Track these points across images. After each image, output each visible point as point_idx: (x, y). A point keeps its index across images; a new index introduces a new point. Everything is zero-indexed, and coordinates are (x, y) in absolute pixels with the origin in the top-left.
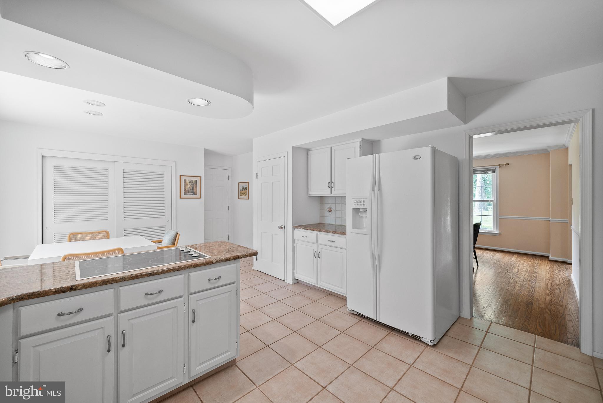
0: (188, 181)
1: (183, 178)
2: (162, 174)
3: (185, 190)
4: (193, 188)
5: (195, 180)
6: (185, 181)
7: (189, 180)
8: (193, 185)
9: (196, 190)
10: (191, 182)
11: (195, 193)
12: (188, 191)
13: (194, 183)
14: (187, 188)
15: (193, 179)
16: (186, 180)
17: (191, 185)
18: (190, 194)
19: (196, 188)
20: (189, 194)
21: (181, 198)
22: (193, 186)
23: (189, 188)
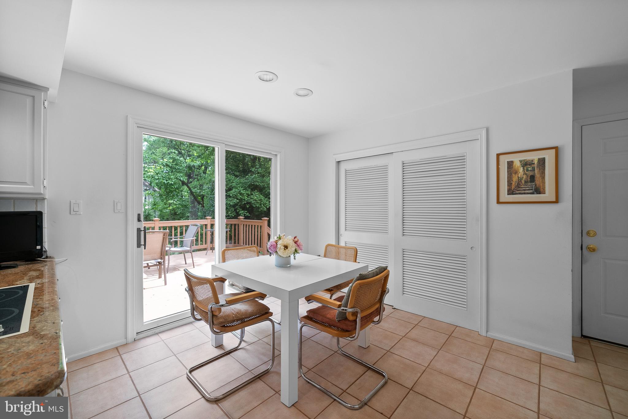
0: (517, 164)
1: (504, 160)
2: (461, 159)
3: (509, 184)
4: (532, 178)
5: (539, 159)
6: (510, 164)
7: (521, 161)
8: (534, 170)
9: (544, 183)
10: (525, 164)
11: (538, 191)
12: (518, 186)
13: (536, 165)
14: (515, 179)
15: (535, 157)
16: (512, 162)
17: (527, 170)
18: (525, 193)
19: (543, 178)
20: (520, 194)
21: (498, 202)
22: (531, 173)
23: (520, 180)
